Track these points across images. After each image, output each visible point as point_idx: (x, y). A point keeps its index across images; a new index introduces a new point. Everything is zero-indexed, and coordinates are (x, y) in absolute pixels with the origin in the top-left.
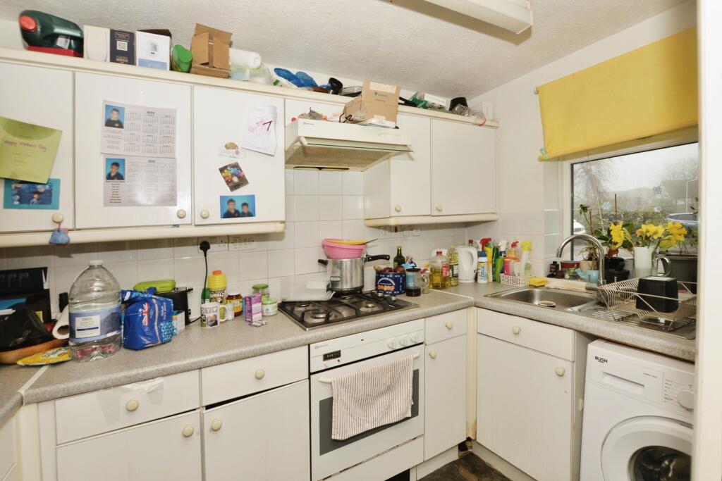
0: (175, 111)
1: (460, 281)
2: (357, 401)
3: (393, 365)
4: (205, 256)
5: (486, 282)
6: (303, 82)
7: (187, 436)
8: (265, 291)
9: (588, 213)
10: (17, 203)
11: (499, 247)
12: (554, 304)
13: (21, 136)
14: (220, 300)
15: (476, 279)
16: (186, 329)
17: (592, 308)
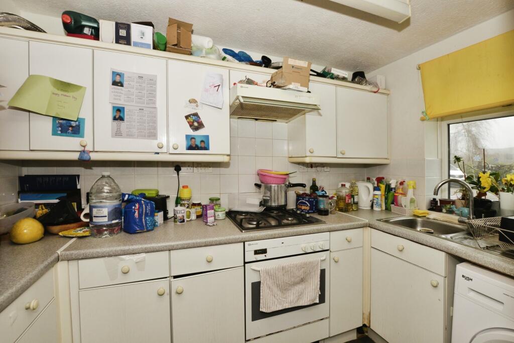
0: (156, 76)
1: (360, 208)
2: (278, 286)
3: (305, 264)
4: (178, 175)
5: (380, 209)
6: (243, 58)
7: (161, 295)
8: (218, 202)
9: (461, 162)
10: (59, 132)
11: (390, 184)
12: (433, 231)
13: (62, 90)
14: (187, 206)
15: (372, 206)
16: (164, 223)
17: (463, 236)
